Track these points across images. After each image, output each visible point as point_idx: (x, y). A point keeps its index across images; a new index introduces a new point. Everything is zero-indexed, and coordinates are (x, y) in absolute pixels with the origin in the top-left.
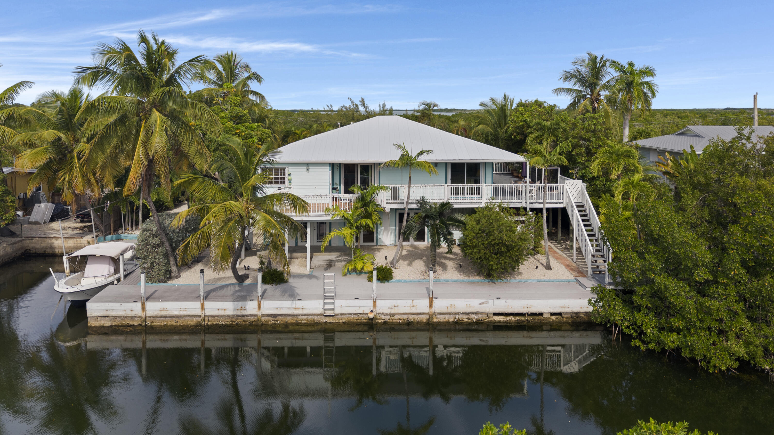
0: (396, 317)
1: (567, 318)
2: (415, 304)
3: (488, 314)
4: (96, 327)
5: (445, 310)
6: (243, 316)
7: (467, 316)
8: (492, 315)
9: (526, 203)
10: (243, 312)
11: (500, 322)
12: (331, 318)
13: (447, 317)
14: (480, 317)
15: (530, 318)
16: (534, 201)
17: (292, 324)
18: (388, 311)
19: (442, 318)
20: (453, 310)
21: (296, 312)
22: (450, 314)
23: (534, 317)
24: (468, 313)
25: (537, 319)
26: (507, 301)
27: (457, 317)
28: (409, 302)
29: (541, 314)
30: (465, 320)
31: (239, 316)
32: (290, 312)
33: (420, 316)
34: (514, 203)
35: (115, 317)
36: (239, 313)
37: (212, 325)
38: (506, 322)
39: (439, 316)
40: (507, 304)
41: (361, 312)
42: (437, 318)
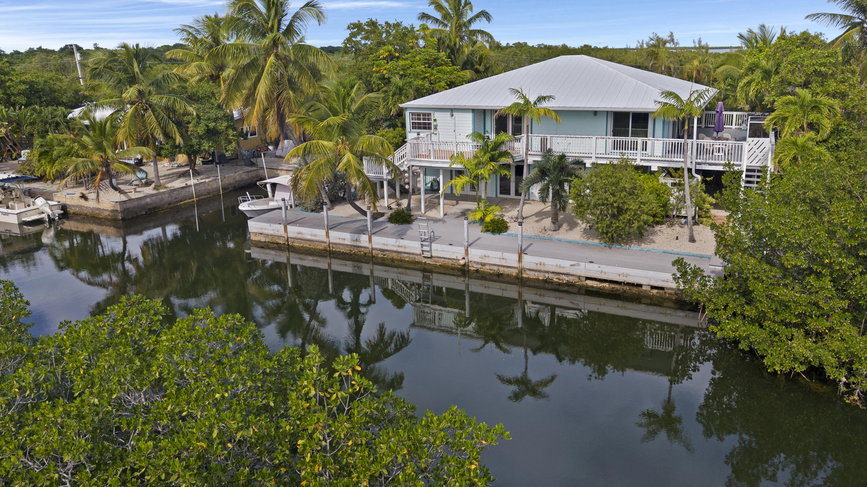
0: (487, 267)
1: (670, 294)
2: (504, 257)
3: (579, 277)
4: (255, 241)
5: (534, 267)
6: (358, 247)
7: (557, 276)
8: (584, 279)
9: (691, 162)
10: (358, 244)
11: (592, 287)
12: (429, 260)
13: (537, 274)
14: (571, 279)
15: (627, 288)
16: (704, 161)
17: (397, 260)
18: (479, 260)
19: (532, 275)
20: (542, 268)
21: (400, 250)
22: (540, 271)
23: (631, 287)
24: (559, 274)
25: (635, 290)
26: (601, 266)
27: (547, 275)
28: (499, 254)
29: (640, 286)
30: (555, 280)
31: (355, 246)
32: (395, 249)
33: (510, 269)
34: (676, 161)
35: (267, 235)
36: (354, 244)
37: (336, 252)
38: (600, 288)
39: (528, 272)
40: (600, 269)
41: (455, 258)
42: (526, 274)
